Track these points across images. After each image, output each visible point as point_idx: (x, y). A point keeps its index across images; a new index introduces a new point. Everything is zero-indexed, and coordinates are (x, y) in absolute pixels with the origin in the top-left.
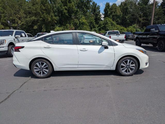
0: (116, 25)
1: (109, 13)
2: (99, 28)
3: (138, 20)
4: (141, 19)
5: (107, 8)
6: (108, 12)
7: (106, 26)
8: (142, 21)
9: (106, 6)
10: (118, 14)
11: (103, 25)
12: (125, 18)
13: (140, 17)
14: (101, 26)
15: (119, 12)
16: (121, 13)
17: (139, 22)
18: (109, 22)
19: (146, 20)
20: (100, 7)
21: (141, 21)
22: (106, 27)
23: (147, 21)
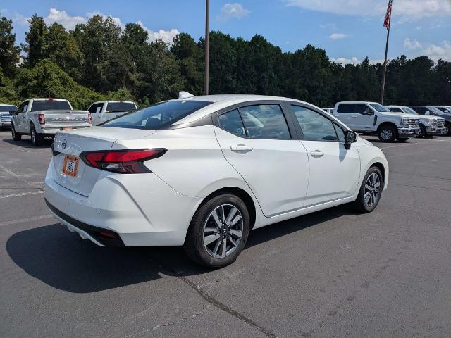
0: (76, 86)
1: (45, 47)
2: (21, 88)
3: (128, 78)
4: (133, 77)
5: (38, 32)
6: (40, 45)
7: (45, 84)
8: (137, 83)
9: (34, 26)
10: (74, 55)
11: (35, 82)
12: (95, 68)
13: (131, 71)
14: (29, 83)
15: (74, 51)
16: (81, 55)
17: (130, 83)
18: (54, 75)
19: (143, 79)
20: (12, 25)
21: (133, 82)
22: (45, 86)
23: (148, 84)
